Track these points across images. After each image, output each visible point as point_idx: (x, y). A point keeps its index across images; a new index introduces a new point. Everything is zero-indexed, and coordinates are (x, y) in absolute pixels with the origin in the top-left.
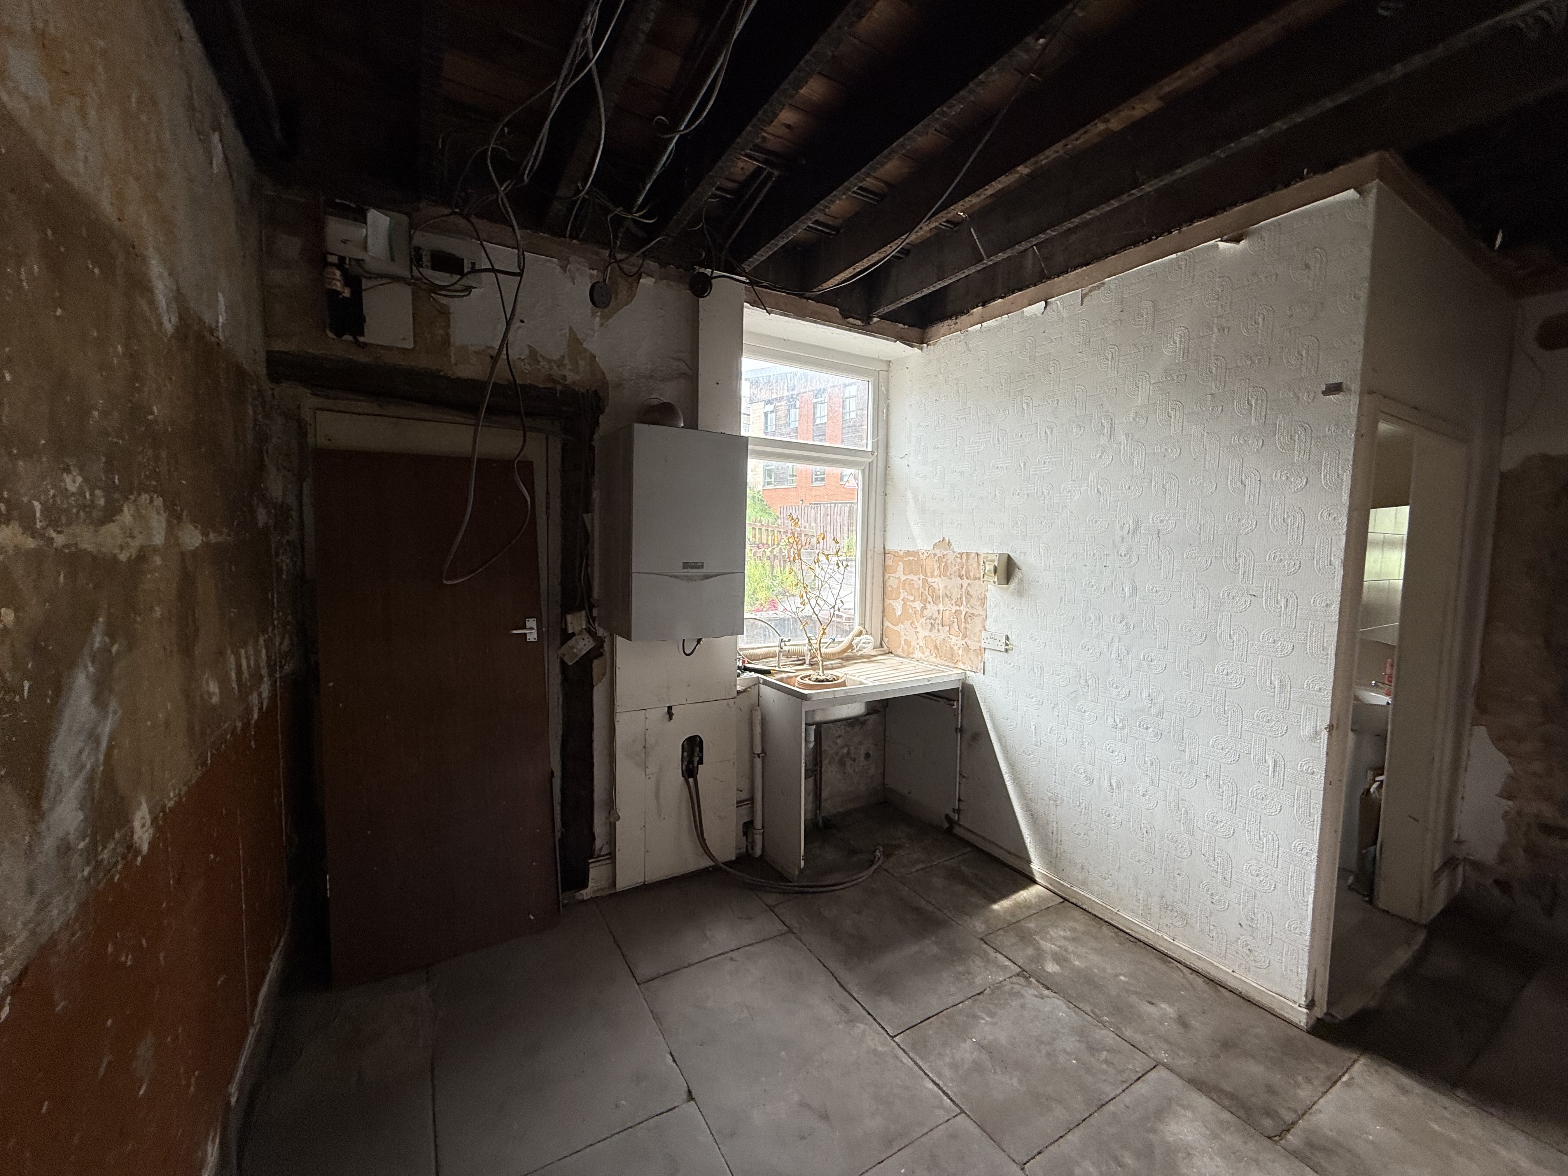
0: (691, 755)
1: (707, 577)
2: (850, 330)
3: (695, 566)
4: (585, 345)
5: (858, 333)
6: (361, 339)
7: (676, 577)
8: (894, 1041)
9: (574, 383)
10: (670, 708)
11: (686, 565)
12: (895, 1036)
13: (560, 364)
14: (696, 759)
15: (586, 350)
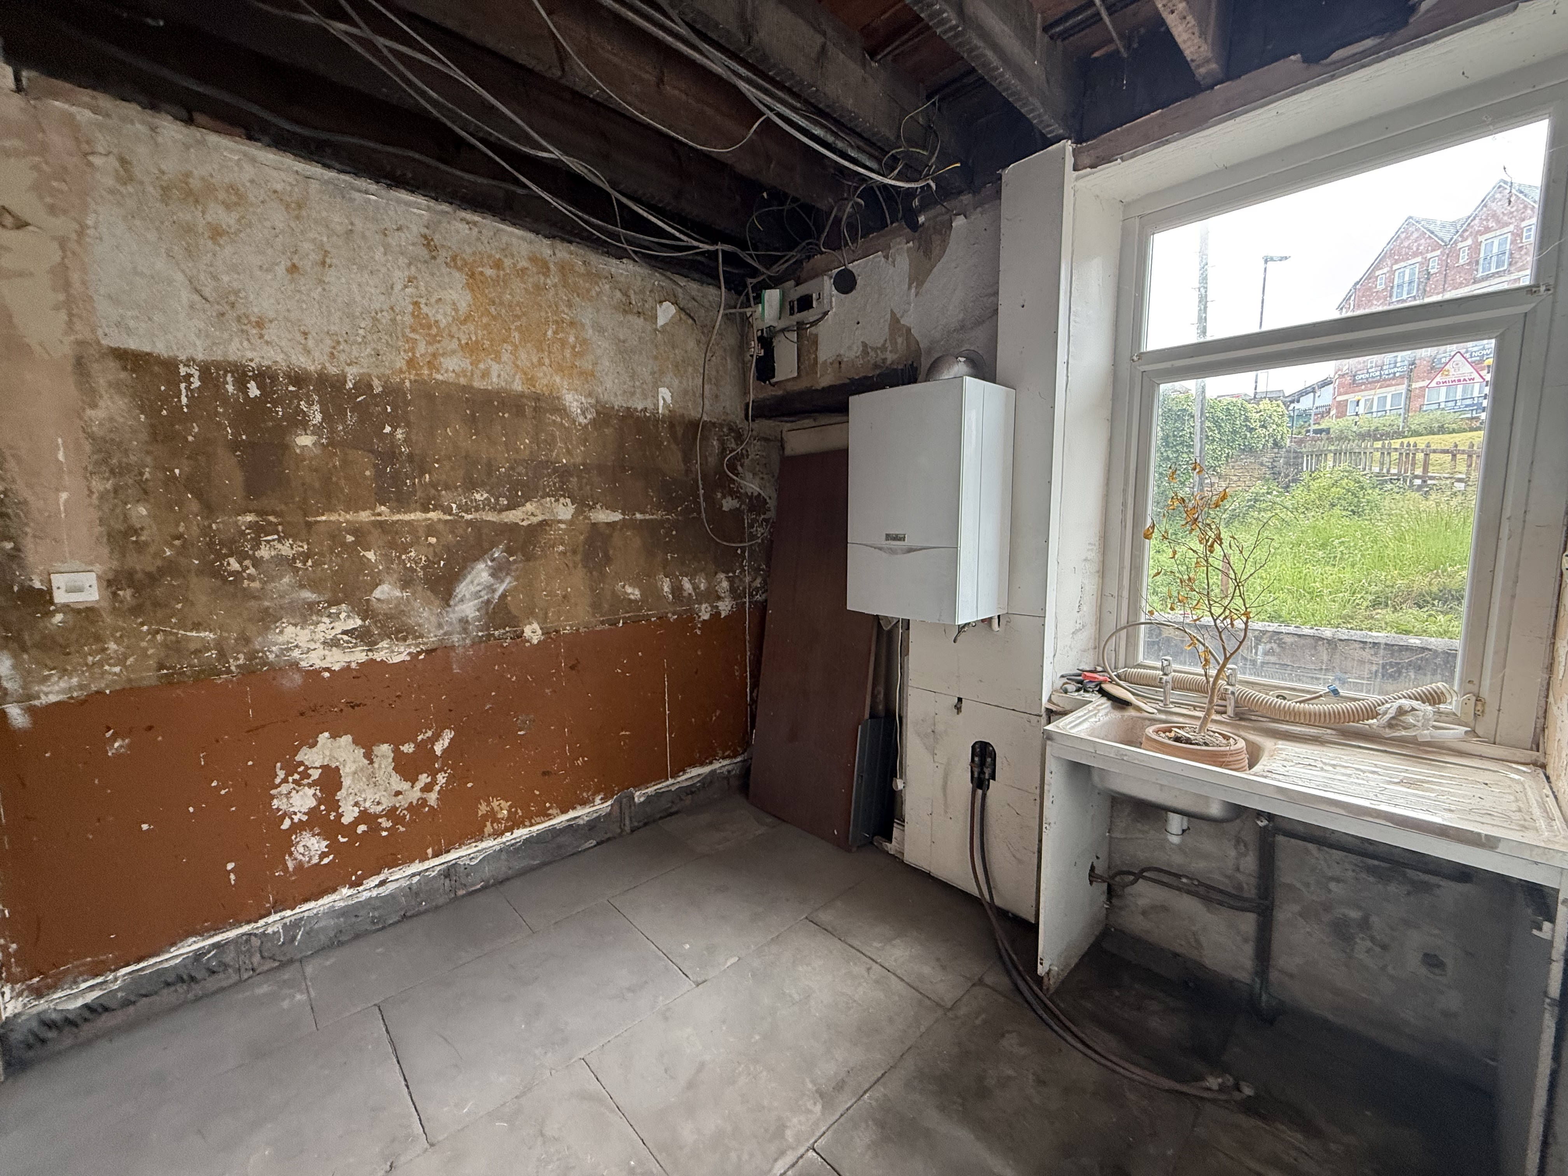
0: (982, 764)
1: (910, 550)
2: (1333, 78)
3: (897, 538)
4: (902, 322)
5: (1363, 66)
6: (774, 380)
7: (880, 549)
8: (808, 1150)
9: (892, 363)
10: (960, 700)
11: (888, 537)
12: (814, 1150)
13: (883, 348)
14: (987, 771)
15: (904, 325)
